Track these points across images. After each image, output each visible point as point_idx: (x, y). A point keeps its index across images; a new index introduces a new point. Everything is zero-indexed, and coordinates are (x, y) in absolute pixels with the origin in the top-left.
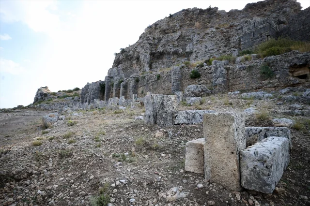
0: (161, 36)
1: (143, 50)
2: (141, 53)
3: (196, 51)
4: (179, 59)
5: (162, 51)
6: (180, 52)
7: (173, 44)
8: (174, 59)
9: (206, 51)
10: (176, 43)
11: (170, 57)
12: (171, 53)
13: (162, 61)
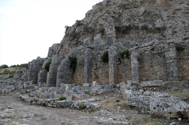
0: (121, 11)
1: (107, 23)
2: (105, 25)
3: (171, 27)
4: (150, 35)
5: (128, 25)
6: (149, 27)
7: (140, 19)
8: (143, 34)
9: (185, 27)
10: (142, 18)
11: (138, 32)
12: (140, 28)
13: (129, 37)
